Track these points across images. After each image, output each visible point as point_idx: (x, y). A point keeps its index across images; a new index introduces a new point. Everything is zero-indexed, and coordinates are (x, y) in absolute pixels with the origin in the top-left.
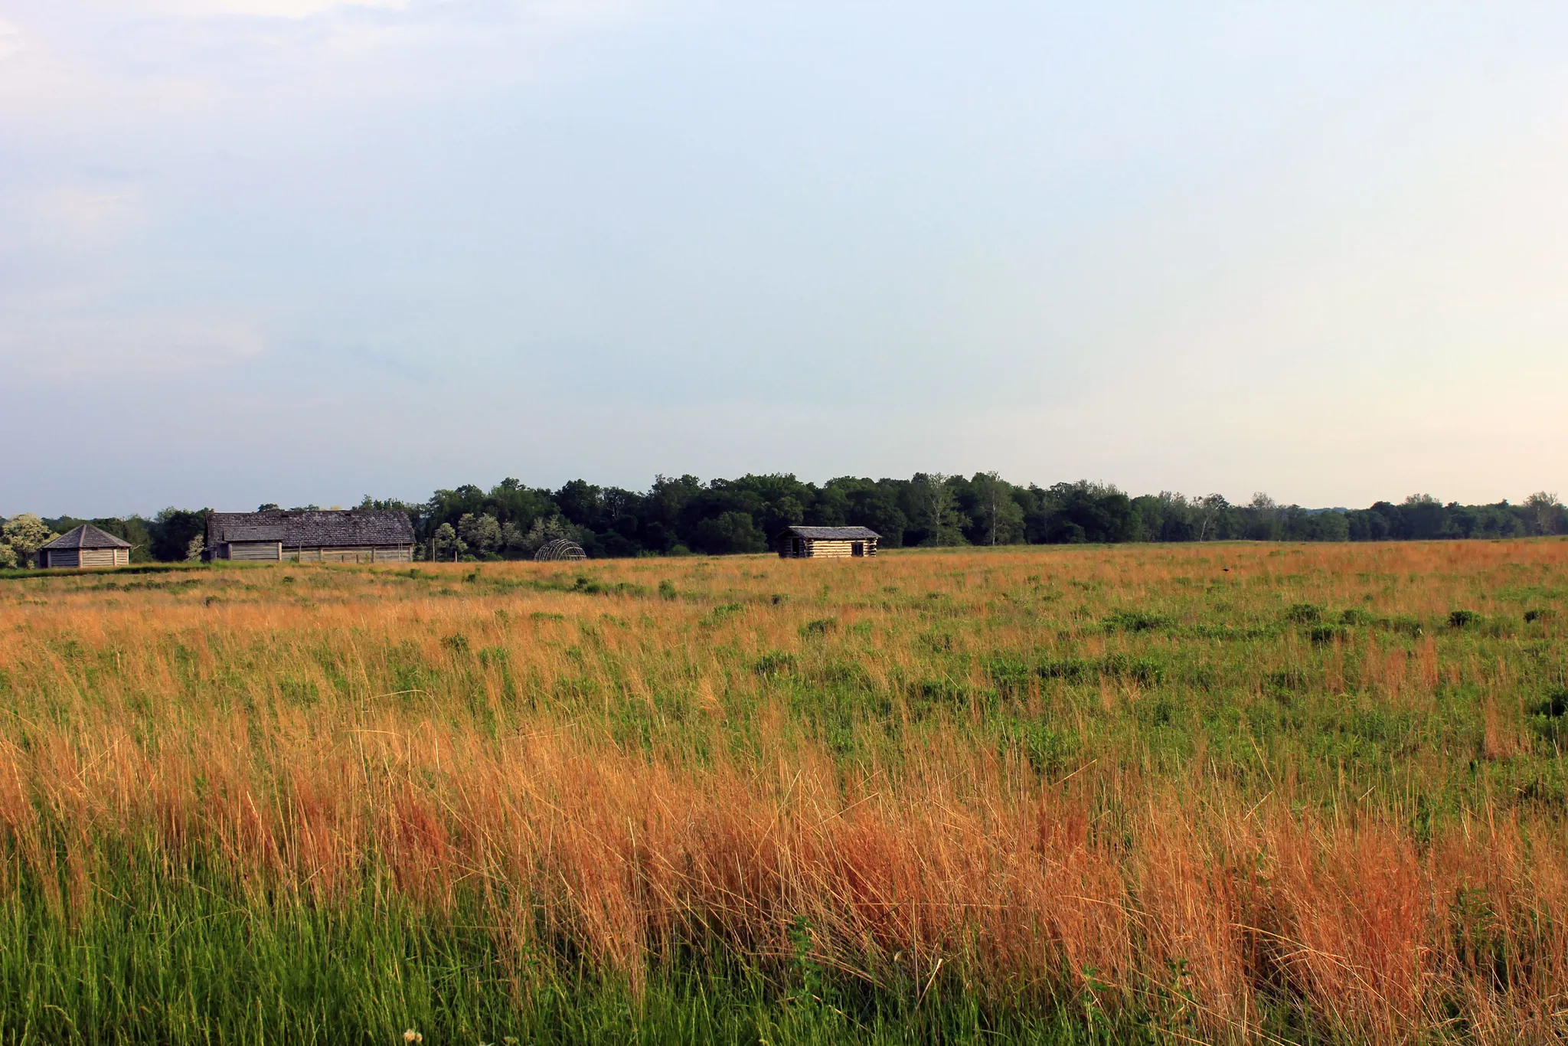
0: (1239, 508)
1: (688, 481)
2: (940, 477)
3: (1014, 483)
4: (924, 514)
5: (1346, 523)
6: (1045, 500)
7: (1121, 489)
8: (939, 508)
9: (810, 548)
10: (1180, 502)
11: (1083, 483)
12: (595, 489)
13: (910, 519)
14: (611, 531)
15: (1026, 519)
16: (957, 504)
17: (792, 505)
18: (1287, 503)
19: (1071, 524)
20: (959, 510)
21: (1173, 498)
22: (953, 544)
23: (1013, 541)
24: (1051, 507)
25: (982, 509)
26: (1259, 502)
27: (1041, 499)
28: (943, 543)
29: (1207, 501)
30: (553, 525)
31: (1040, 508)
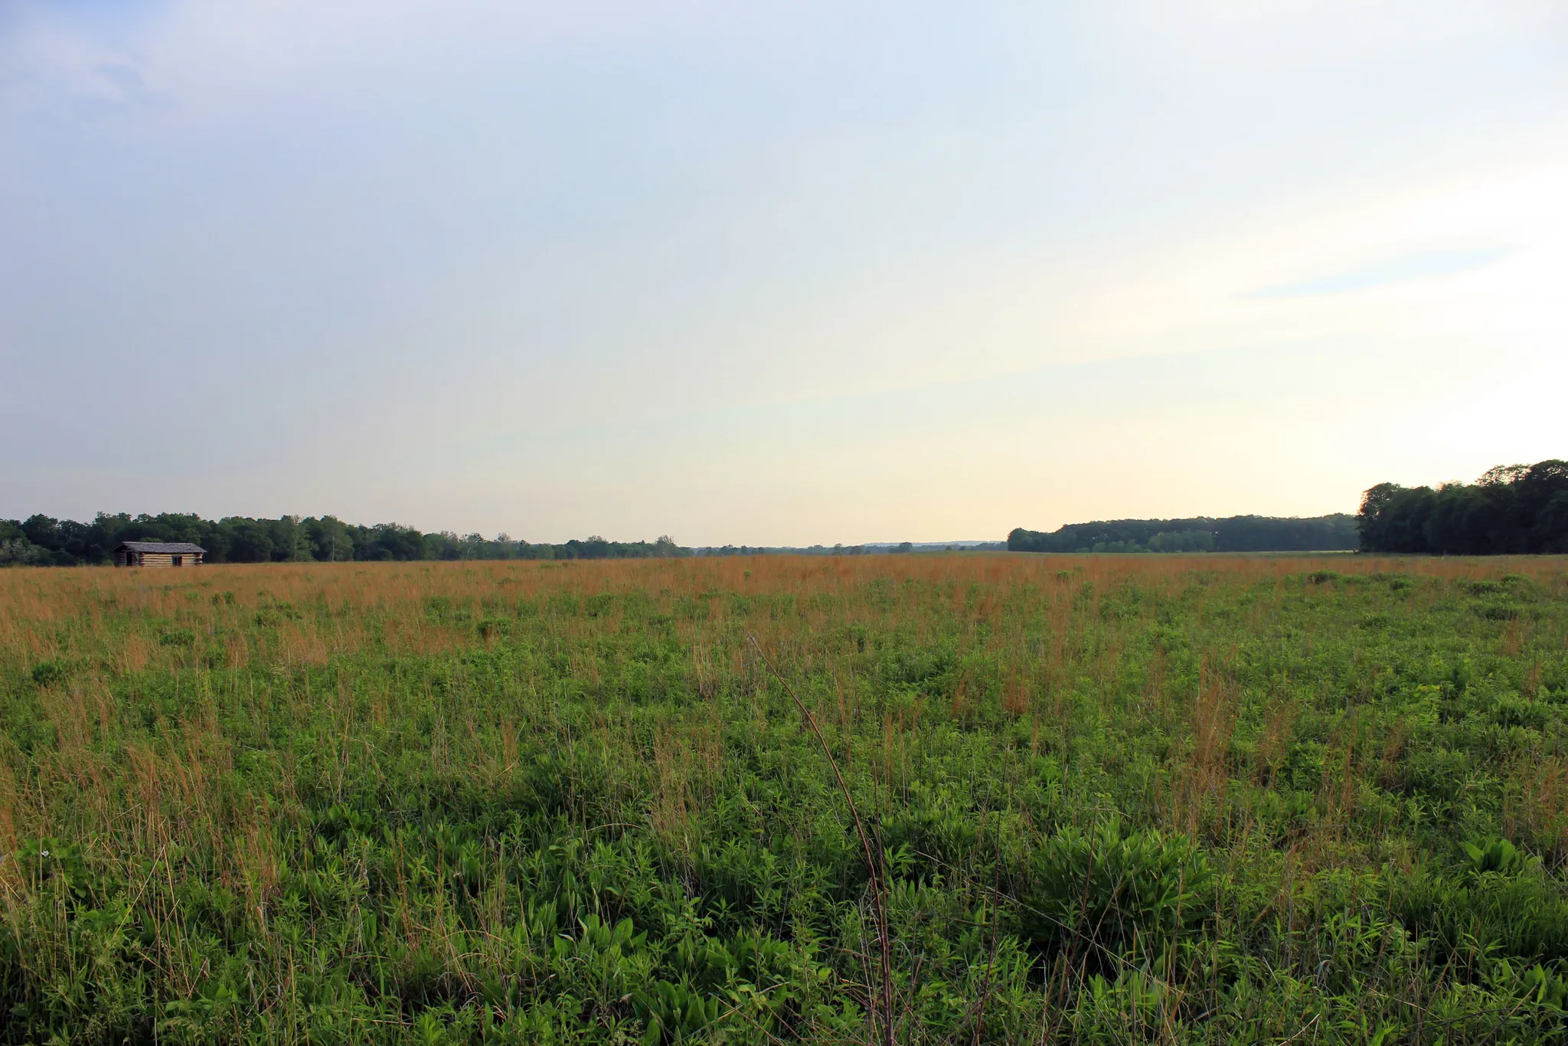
0: (489, 542)
1: (123, 517)
2: (297, 518)
3: (348, 523)
4: (286, 542)
5: (553, 551)
6: (367, 536)
7: (417, 529)
8: (296, 537)
9: (141, 560)
10: (454, 538)
11: (393, 524)
12: (54, 521)
13: (276, 544)
14: (62, 550)
15: (354, 546)
16: (308, 536)
17: (193, 533)
18: (519, 540)
19: (383, 549)
20: (310, 539)
21: (449, 534)
22: (305, 560)
23: (346, 559)
24: (371, 539)
25: (325, 540)
26: (501, 538)
27: (365, 533)
28: (299, 560)
29: (471, 537)
30: (18, 544)
31: (364, 539)
